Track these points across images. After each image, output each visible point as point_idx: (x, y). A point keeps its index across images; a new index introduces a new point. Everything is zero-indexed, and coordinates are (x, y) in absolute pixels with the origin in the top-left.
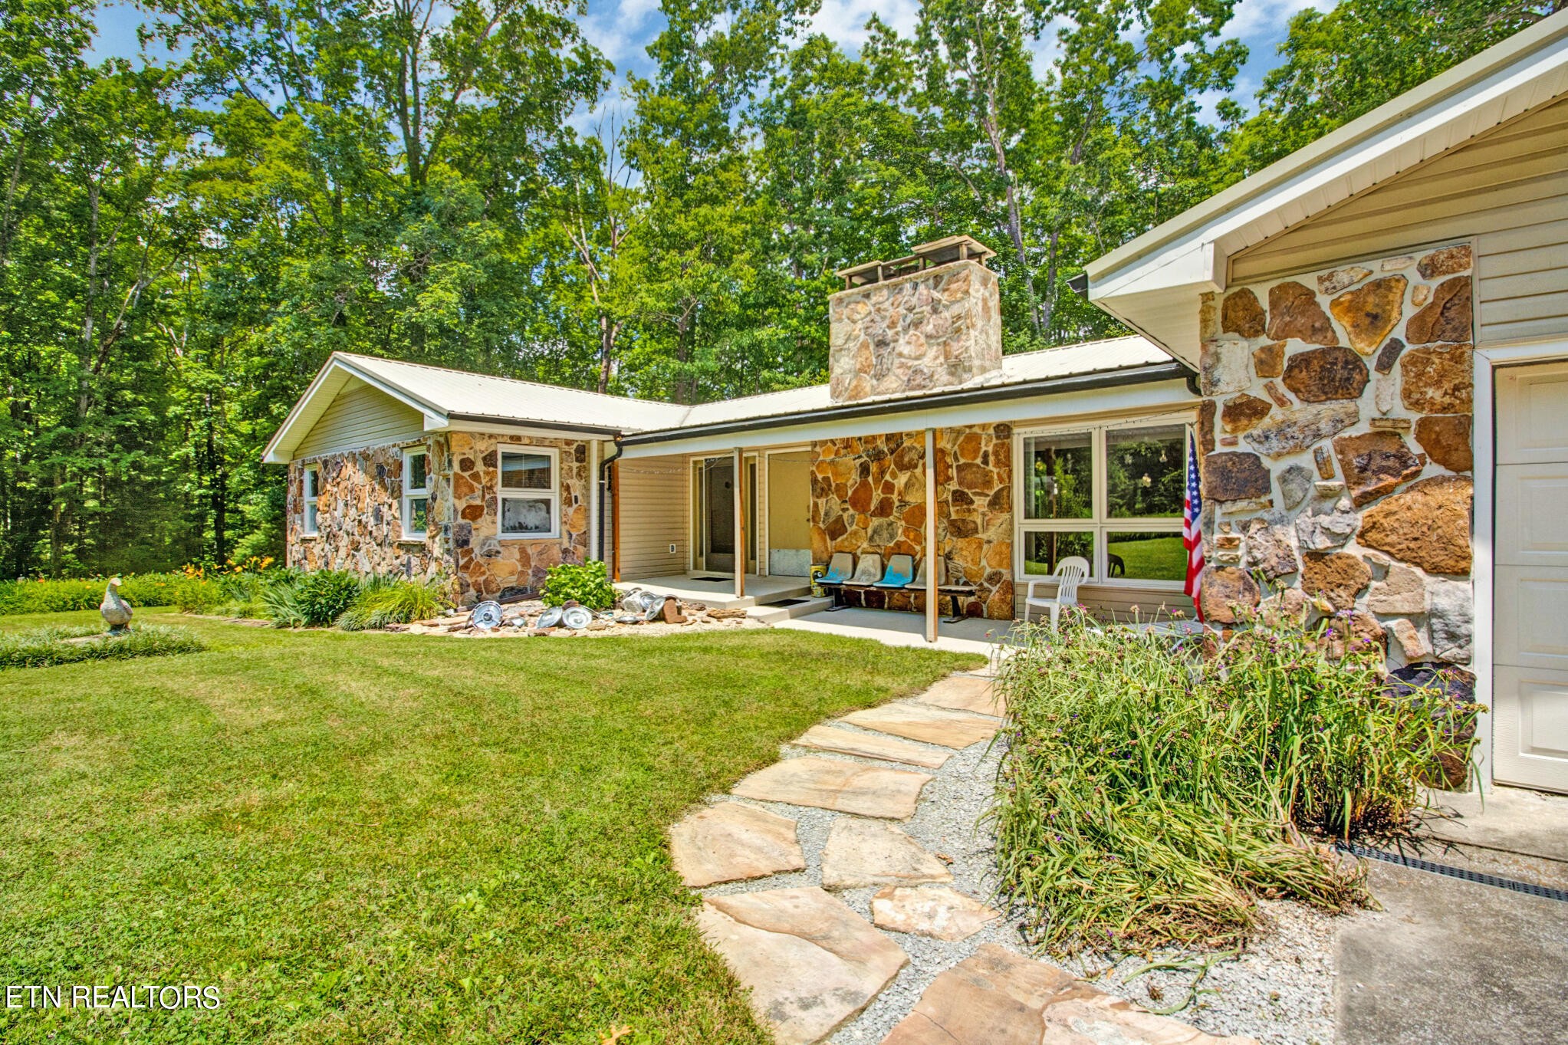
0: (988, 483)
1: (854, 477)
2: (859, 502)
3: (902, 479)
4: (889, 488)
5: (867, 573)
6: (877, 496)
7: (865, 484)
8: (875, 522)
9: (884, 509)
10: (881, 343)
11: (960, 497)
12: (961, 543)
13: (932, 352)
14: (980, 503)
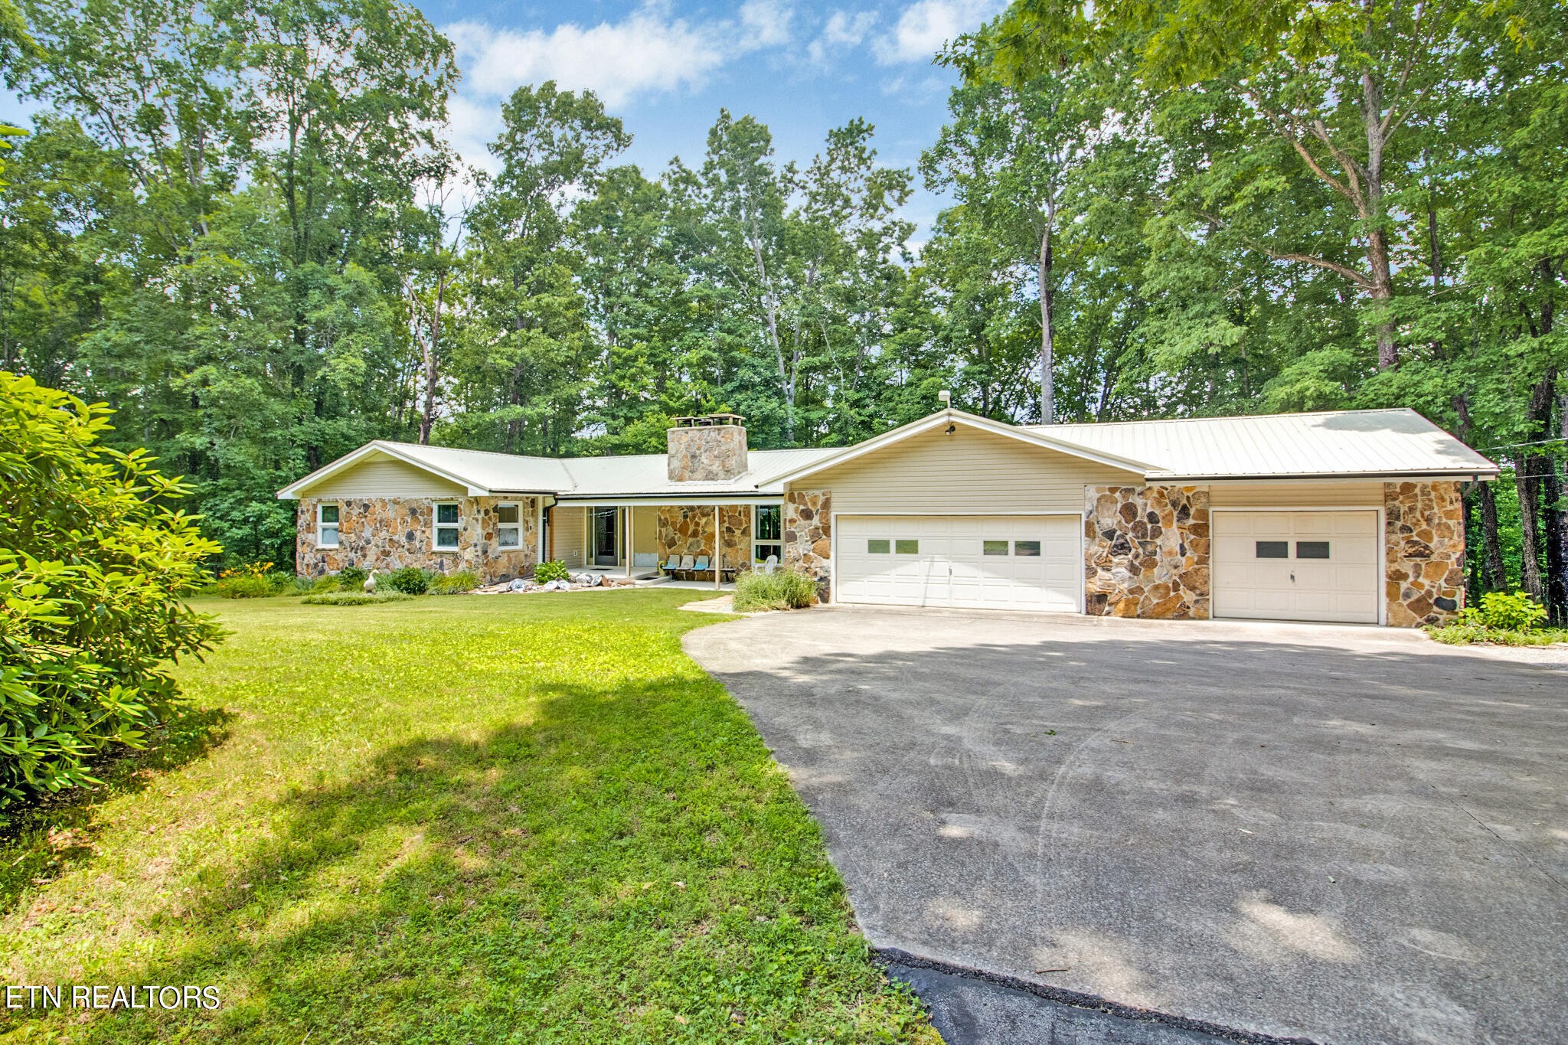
0: (741, 524)
1: (681, 518)
2: (683, 530)
3: (703, 521)
4: (697, 524)
5: (687, 563)
6: (692, 528)
7: (685, 522)
8: (691, 540)
9: (695, 534)
10: (694, 456)
11: (729, 530)
12: (729, 550)
13: (717, 463)
14: (738, 533)
